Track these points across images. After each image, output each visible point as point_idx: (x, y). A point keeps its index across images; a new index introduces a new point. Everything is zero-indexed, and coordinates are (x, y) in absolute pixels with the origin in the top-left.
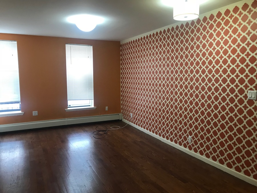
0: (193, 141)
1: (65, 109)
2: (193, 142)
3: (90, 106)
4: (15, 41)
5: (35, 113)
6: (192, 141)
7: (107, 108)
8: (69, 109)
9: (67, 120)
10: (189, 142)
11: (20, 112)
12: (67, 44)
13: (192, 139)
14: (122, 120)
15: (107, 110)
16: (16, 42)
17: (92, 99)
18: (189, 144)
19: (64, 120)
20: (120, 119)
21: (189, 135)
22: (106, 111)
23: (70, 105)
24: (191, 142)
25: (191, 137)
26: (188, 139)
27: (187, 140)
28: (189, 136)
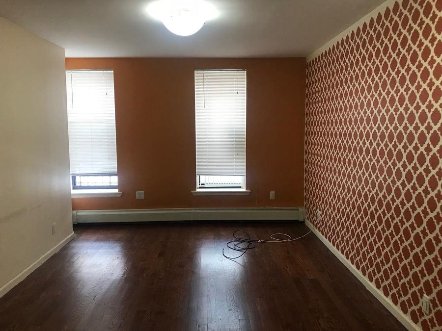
0: (433, 311)
1: (192, 192)
2: (433, 314)
3: (240, 187)
4: (110, 69)
5: (140, 195)
6: (430, 312)
7: (272, 193)
8: (198, 190)
9: (193, 211)
10: (424, 309)
11: (116, 191)
12: (198, 69)
13: (431, 305)
14: (304, 222)
15: (274, 198)
16: (113, 72)
17: (243, 176)
18: (423, 316)
19: (190, 211)
20: (301, 219)
21: (424, 291)
22: (271, 200)
23: (204, 184)
24: (428, 313)
25: (428, 297)
26: (421, 301)
27: (420, 305)
28: (425, 295)
